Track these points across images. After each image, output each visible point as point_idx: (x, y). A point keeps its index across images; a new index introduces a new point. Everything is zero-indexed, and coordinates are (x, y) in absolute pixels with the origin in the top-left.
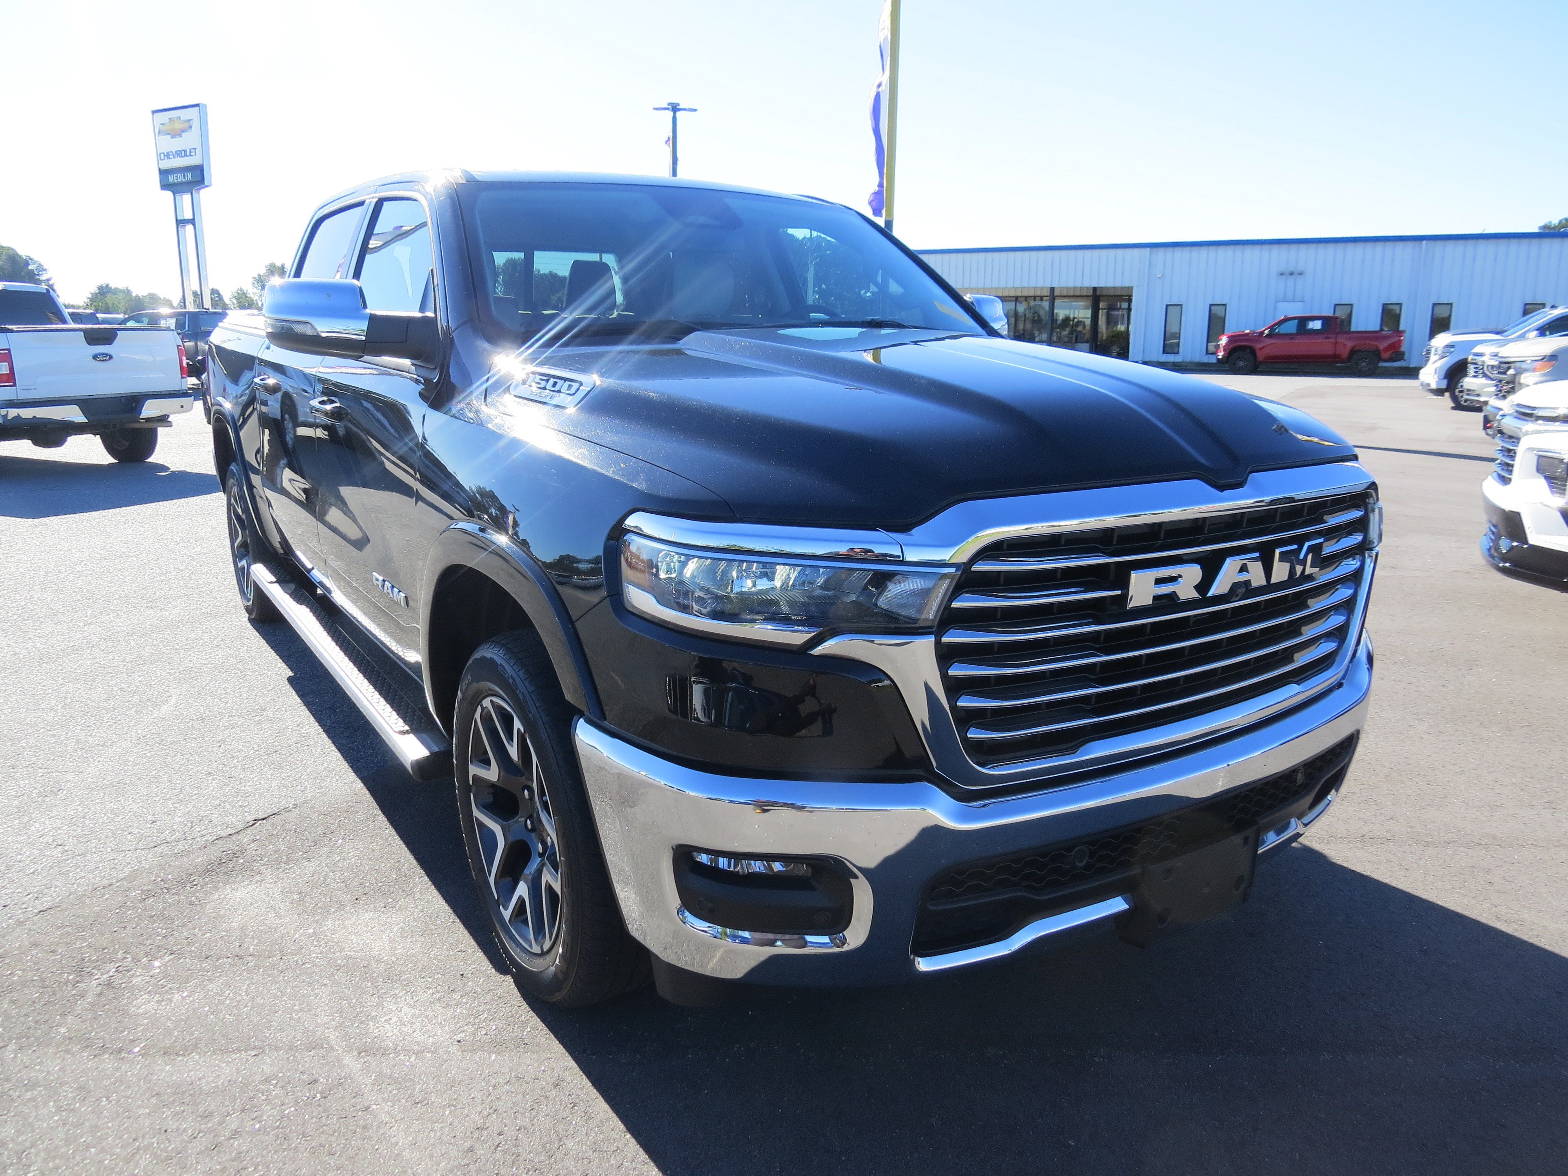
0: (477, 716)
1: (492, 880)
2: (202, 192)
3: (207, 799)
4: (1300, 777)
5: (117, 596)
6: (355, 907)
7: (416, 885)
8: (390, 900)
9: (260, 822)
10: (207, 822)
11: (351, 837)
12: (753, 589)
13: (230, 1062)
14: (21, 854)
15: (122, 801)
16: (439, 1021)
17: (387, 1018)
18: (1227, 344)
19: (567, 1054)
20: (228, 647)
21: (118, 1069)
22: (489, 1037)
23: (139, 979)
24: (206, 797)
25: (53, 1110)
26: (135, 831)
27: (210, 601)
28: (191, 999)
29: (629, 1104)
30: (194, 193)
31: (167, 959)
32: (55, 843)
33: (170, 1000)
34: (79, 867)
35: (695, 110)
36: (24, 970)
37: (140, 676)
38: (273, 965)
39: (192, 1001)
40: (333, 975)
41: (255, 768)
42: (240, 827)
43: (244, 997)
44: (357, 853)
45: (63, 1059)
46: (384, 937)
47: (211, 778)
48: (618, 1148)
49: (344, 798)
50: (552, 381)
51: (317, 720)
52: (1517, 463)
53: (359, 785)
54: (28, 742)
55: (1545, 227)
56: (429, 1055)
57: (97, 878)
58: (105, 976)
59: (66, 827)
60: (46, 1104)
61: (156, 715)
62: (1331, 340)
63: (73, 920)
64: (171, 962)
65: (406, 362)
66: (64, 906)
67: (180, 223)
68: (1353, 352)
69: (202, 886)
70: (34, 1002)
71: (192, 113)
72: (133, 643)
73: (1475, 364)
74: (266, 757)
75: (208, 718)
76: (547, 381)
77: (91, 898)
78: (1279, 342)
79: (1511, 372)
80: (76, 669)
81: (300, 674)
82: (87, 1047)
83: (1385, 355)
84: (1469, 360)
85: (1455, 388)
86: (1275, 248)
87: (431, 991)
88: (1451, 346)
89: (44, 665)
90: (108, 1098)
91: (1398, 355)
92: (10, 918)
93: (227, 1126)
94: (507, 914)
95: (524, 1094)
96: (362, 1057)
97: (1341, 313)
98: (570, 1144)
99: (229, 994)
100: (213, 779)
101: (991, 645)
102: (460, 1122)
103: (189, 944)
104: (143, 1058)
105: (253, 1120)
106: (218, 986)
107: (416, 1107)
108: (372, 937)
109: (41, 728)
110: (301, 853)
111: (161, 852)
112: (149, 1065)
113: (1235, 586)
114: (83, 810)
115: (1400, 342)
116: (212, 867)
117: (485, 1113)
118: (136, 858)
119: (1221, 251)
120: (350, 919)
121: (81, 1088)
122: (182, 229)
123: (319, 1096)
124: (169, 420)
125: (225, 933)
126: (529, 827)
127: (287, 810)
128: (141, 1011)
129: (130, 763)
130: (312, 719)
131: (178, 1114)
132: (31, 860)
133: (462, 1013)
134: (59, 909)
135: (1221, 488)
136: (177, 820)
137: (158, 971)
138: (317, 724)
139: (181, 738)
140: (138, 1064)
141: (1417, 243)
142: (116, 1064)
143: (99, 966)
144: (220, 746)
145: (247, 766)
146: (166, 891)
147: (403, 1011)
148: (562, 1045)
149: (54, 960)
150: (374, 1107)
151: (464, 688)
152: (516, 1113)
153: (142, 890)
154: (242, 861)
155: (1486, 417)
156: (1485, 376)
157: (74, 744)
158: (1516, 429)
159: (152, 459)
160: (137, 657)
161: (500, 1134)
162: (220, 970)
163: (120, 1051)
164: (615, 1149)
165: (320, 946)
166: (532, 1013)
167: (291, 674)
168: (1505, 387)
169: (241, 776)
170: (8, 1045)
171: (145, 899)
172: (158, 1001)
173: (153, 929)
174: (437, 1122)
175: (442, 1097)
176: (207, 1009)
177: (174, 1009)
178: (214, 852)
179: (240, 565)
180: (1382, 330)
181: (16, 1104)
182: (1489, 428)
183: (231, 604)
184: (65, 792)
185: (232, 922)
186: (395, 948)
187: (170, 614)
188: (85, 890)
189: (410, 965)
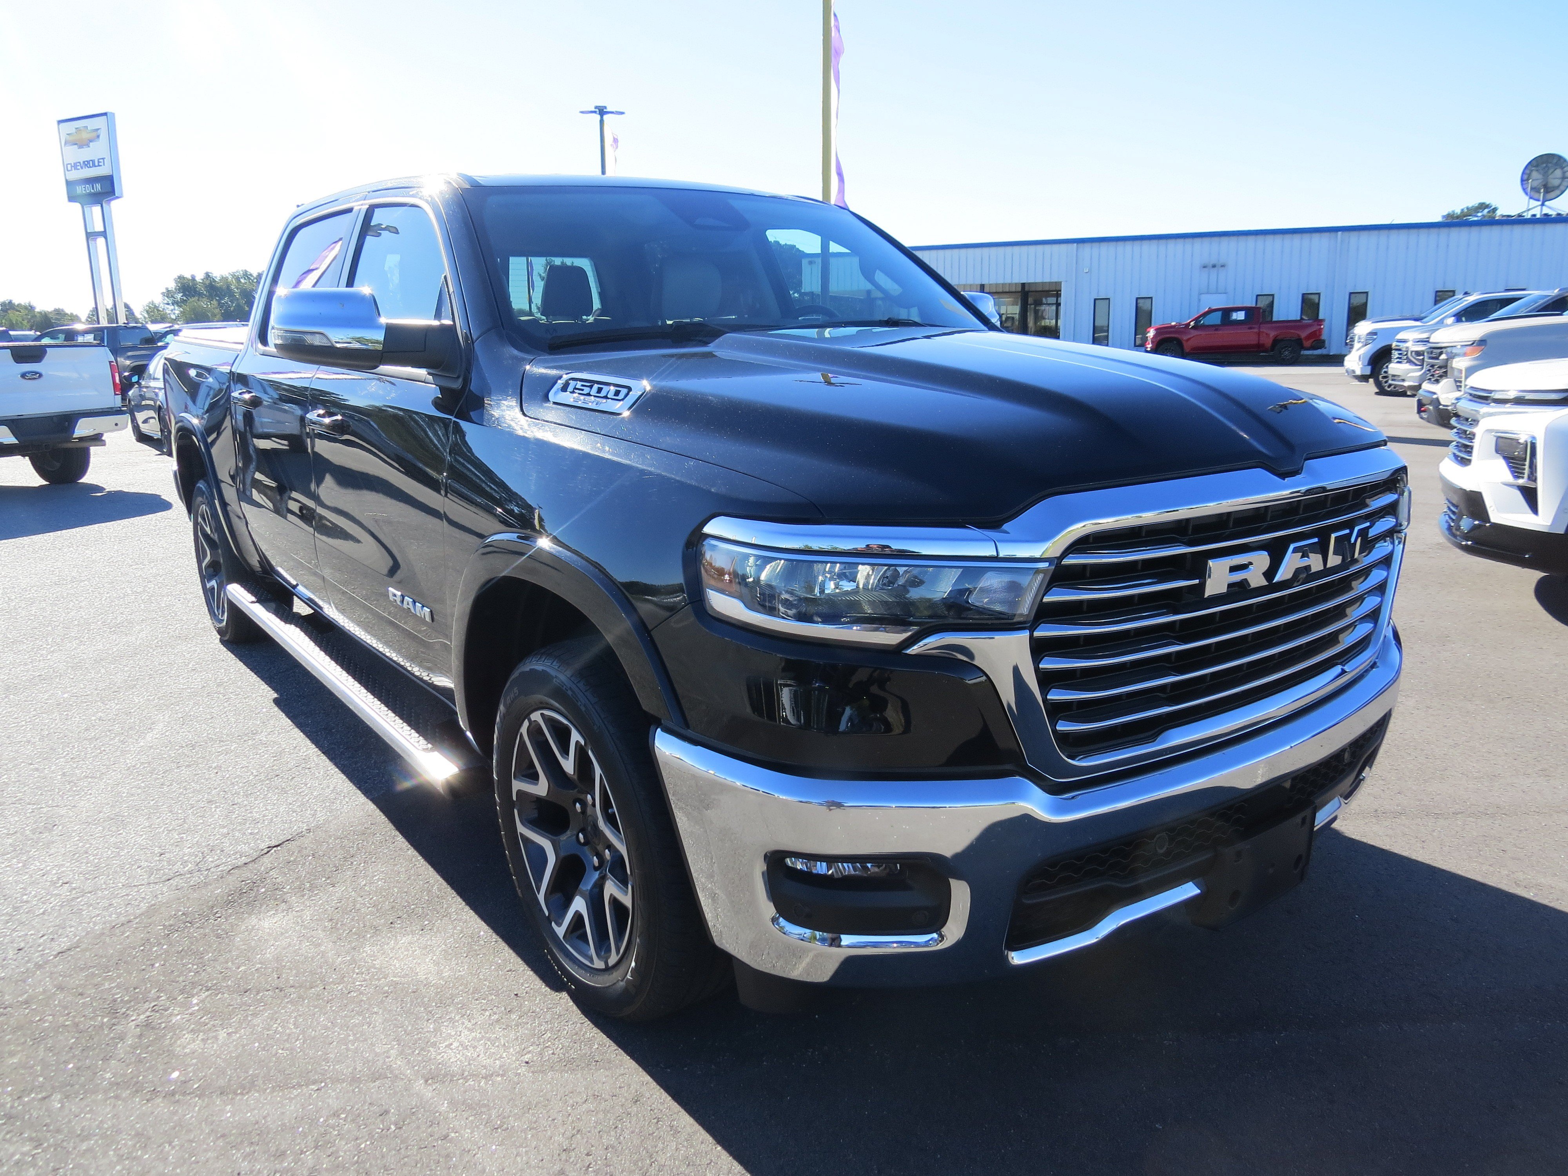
0: (524, 729)
1: (541, 897)
2: (114, 203)
3: (214, 828)
4: (1347, 755)
5: (76, 623)
6: (391, 932)
7: (450, 906)
8: (426, 923)
9: (275, 849)
10: (219, 852)
11: (373, 860)
12: (837, 591)
13: (293, 1098)
14: (26, 895)
15: (124, 834)
16: (503, 1043)
17: (447, 1043)
18: (1155, 336)
19: (641, 1069)
20: (205, 671)
21: (175, 1113)
22: (556, 1056)
23: (179, 1017)
24: (213, 826)
25: (115, 1159)
26: (144, 864)
27: (177, 624)
28: (238, 1035)
29: (714, 1115)
30: (104, 205)
31: (204, 996)
32: (61, 881)
33: (216, 1038)
34: (91, 905)
35: (622, 113)
36: (53, 1016)
37: (117, 704)
38: (318, 996)
39: (240, 1037)
40: (382, 1002)
41: (258, 793)
42: (255, 855)
43: (294, 1030)
44: (382, 876)
45: (114, 1106)
46: (427, 960)
47: (213, 806)
48: (711, 1161)
49: (358, 821)
50: (596, 386)
51: (313, 742)
52: (1477, 444)
53: (371, 806)
54: (9, 778)
55: (1449, 216)
56: (499, 1079)
57: (114, 916)
58: (142, 1017)
59: (69, 864)
60: (105, 1154)
61: (142, 744)
62: (1256, 330)
63: (96, 960)
64: (208, 999)
65: (422, 372)
66: (83, 946)
67: (91, 236)
68: (1276, 341)
69: (226, 918)
70: (71, 1048)
71: (100, 122)
72: (103, 671)
73: (1400, 350)
74: (267, 782)
75: (199, 744)
76: (591, 387)
77: (110, 936)
78: (1203, 333)
79: (1443, 357)
80: (47, 700)
81: (286, 695)
82: (137, 1091)
83: (1307, 344)
84: (1393, 346)
85: (1379, 374)
86: (1198, 241)
87: (487, 1013)
88: (1373, 333)
89: (12, 696)
90: (170, 1144)
91: (1319, 343)
92: (28, 962)
93: (303, 1164)
94: (560, 931)
95: (606, 1112)
96: (430, 1084)
97: (1262, 304)
98: (661, 1159)
99: (277, 1028)
100: (216, 807)
101: (1077, 638)
102: (544, 1145)
103: (225, 979)
104: (199, 1099)
105: (329, 1156)
106: (264, 1020)
107: (496, 1133)
108: (415, 961)
109: (22, 762)
110: (324, 879)
111: (177, 886)
112: (207, 1106)
113: (1298, 571)
114: (83, 846)
115: (1320, 330)
116: (232, 898)
117: (568, 1134)
118: (151, 892)
119: (1146, 245)
120: (388, 944)
121: (138, 1134)
122: (93, 242)
123: (393, 1127)
124: (103, 438)
125: (260, 966)
126: (582, 840)
127: (300, 835)
128: (187, 1051)
129: (124, 795)
130: (308, 742)
131: (248, 1155)
132: (38, 900)
133: (524, 1034)
134: (78, 949)
135: (1283, 476)
136: (187, 851)
137: (196, 1008)
138: (314, 746)
139: (174, 766)
140: (195, 1106)
141: (1333, 234)
142: (172, 1108)
143: (133, 1006)
144: (217, 773)
145: (249, 792)
146: (189, 925)
147: (462, 1035)
148: (633, 1060)
149: (83, 1003)
150: (453, 1135)
151: (509, 702)
152: (599, 1132)
153: (164, 925)
154: (263, 890)
155: (1419, 401)
156: (1410, 361)
157: (59, 777)
158: (1473, 412)
159: (86, 479)
160: (110, 684)
161: (588, 1155)
162: (262, 1004)
163: (173, 1093)
164: (709, 1162)
165: (363, 973)
166: (596, 1030)
167: (276, 695)
168: (1438, 372)
169: (245, 802)
170: (52, 1095)
171: (168, 935)
172: (203, 1040)
173: (184, 965)
174: (521, 1146)
175: (521, 1121)
176: (257, 1045)
177: (222, 1047)
178: (232, 881)
179: (208, 585)
180: (1302, 319)
181: (74, 1156)
182: (1424, 411)
183: (200, 626)
184: (60, 828)
185: (265, 954)
186: (442, 971)
187: (136, 639)
188: (103, 929)
189: (460, 988)
